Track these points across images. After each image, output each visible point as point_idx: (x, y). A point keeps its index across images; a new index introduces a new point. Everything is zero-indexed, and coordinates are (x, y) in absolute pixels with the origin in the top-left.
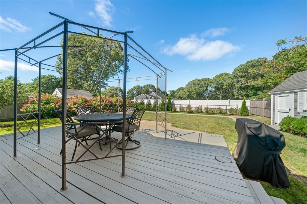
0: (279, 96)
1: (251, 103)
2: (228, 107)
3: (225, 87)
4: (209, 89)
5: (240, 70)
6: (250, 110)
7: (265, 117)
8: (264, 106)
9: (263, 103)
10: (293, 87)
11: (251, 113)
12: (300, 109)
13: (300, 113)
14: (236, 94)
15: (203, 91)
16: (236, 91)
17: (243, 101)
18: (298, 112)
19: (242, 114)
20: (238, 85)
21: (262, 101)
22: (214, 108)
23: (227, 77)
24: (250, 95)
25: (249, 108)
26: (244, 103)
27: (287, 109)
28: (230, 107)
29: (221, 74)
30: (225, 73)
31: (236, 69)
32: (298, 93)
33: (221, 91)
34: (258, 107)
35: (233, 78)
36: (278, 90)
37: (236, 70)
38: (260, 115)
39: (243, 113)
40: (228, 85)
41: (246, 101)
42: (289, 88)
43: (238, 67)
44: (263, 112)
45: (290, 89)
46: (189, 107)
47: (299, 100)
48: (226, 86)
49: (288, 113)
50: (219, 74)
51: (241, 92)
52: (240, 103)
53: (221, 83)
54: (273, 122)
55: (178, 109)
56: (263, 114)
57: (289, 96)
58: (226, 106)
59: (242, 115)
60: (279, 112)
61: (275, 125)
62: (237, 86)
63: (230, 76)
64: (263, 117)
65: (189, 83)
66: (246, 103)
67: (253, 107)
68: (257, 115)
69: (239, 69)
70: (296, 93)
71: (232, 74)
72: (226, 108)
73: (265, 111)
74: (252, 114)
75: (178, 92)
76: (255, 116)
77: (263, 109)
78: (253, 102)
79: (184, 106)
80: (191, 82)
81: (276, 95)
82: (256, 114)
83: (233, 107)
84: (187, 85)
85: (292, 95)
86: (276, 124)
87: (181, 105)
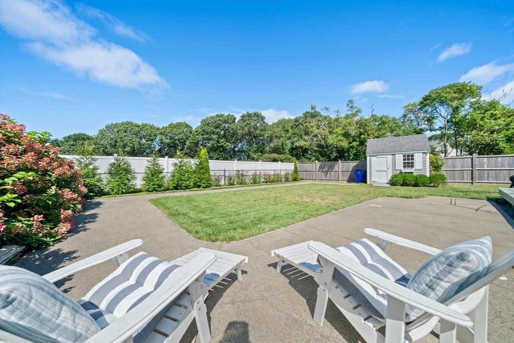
0: (376, 158)
1: (298, 166)
7: (318, 180)
8: (317, 168)
9: (316, 166)
12: (398, 167)
18: (396, 170)
21: (314, 164)
27: (385, 168)
29: (178, 123)
32: (396, 155)
34: (309, 170)
37: (205, 123)
38: (312, 179)
44: (316, 175)
47: (397, 161)
49: (387, 171)
54: (370, 181)
56: (316, 177)
57: (386, 157)
60: (376, 171)
67: (301, 170)
70: (393, 155)
76: (304, 180)
81: (373, 156)
82: (306, 178)
84: (102, 132)
85: (390, 157)
86: (373, 182)
87: (225, 171)
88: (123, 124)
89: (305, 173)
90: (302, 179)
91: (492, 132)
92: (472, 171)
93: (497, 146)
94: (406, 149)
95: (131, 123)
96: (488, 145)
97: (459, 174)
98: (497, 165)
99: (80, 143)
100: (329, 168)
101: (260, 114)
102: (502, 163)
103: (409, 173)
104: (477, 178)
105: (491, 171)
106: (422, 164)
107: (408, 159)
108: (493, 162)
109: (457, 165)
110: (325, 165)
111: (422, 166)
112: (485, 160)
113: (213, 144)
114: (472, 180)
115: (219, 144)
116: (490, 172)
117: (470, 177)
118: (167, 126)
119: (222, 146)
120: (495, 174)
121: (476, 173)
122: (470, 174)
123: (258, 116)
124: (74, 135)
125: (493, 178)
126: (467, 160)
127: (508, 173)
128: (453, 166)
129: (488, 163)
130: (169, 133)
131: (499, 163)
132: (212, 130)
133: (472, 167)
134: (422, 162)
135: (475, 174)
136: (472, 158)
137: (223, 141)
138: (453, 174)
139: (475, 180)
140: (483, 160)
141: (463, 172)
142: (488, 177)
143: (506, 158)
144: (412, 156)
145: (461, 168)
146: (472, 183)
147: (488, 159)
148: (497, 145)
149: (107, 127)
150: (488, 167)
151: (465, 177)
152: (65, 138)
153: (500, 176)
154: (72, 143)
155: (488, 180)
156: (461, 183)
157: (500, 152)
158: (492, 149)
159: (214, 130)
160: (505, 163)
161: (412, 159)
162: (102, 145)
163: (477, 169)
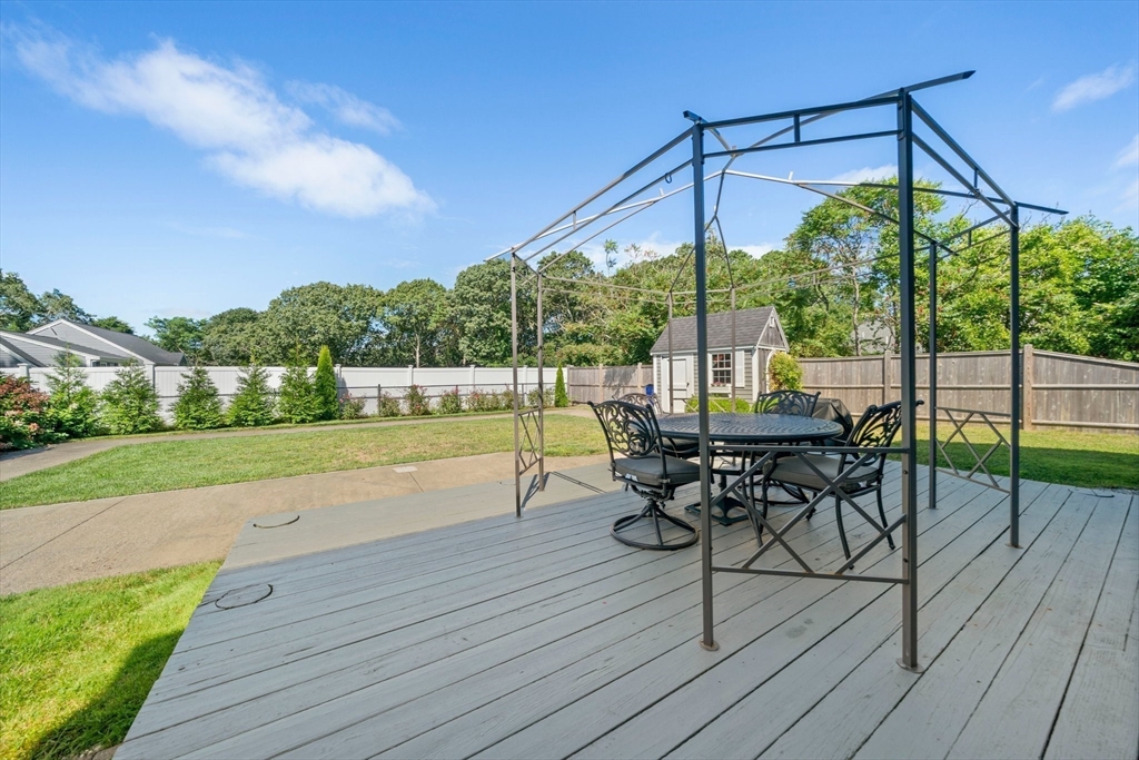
1: (571, 375)
3: (434, 327)
5: (474, 280)
6: (569, 393)
8: (602, 380)
11: (572, 400)
14: (466, 351)
20: (471, 325)
25: (566, 387)
26: (561, 376)
29: (415, 281)
30: (429, 280)
31: (462, 275)
34: (588, 384)
35: (456, 300)
37: (464, 280)
40: (444, 322)
43: (471, 269)
44: (601, 393)
46: (415, 396)
48: (437, 322)
50: (410, 280)
51: (478, 344)
53: (420, 312)
55: (371, 408)
59: (557, 406)
63: (445, 294)
65: (287, 296)
69: (472, 277)
71: (452, 287)
75: (225, 332)
76: (581, 405)
77: (601, 388)
78: (573, 373)
79: (394, 394)
80: (299, 291)
81: (663, 357)
82: (584, 400)
84: (275, 304)
87: (379, 388)
88: (313, 287)
89: (582, 388)
90: (578, 403)
92: (883, 390)
94: (719, 342)
95: (327, 286)
97: (856, 396)
99: (238, 328)
100: (621, 380)
101: (581, 254)
102: (944, 373)
103: (720, 395)
105: (921, 390)
106: (744, 375)
107: (721, 365)
108: (927, 369)
109: (854, 376)
110: (614, 372)
111: (744, 379)
113: (479, 324)
115: (492, 324)
116: (921, 393)
118: (395, 287)
119: (498, 328)
122: (880, 397)
123: (574, 260)
124: (230, 312)
126: (874, 365)
127: (956, 397)
128: (846, 378)
130: (397, 302)
132: (477, 294)
133: (884, 382)
134: (744, 371)
135: (890, 398)
136: (884, 360)
137: (499, 316)
141: (866, 393)
143: (953, 360)
144: (728, 357)
145: (861, 382)
149: (285, 294)
152: (214, 318)
154: (223, 328)
159: (481, 294)
161: (728, 365)
162: (270, 330)
163: (892, 385)
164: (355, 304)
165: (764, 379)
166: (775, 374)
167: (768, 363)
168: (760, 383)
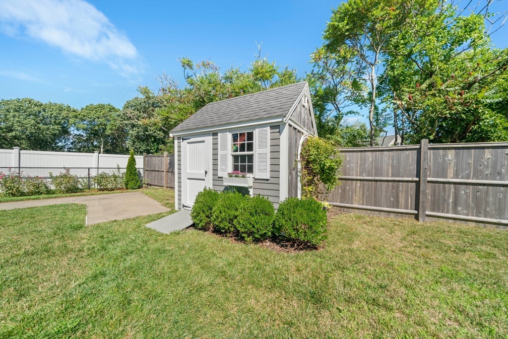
0: (188, 143)
1: (146, 162)
2: (94, 173)
3: (108, 132)
4: (72, 132)
5: (135, 106)
6: (144, 176)
7: (167, 187)
8: (166, 166)
9: (164, 162)
10: (211, 122)
11: (146, 183)
12: (222, 170)
13: (223, 179)
15: (55, 135)
16: (130, 142)
17: (130, 156)
18: (219, 177)
19: (129, 186)
20: (133, 132)
21: (163, 158)
22: (48, 175)
23: (114, 114)
24: (151, 151)
25: (142, 171)
26: (132, 162)
27: (201, 172)
28: (100, 171)
29: (99, 104)
30: (109, 105)
31: (128, 103)
32: (219, 134)
33: (102, 139)
34: (157, 169)
35: (123, 117)
36: (187, 128)
38: (160, 185)
39: (131, 185)
40: (116, 130)
41: (135, 156)
42: (204, 123)
43: (133, 100)
44: (165, 178)
45: (205, 125)
47: (220, 152)
48: (111, 129)
49: (204, 180)
50: (95, 104)
51: (137, 145)
52: (122, 161)
53: (101, 124)
54: (179, 204)
56: (164, 182)
57: (203, 142)
58: (89, 169)
59: (127, 189)
60: (188, 179)
61: (182, 209)
62: (132, 134)
63: (118, 113)
64: (164, 188)
66: (135, 161)
67: (149, 169)
68: (155, 186)
69: (134, 104)
70: (215, 134)
71: (121, 109)
72: (89, 174)
73: (167, 176)
74: (148, 184)
76: (152, 187)
77: (164, 173)
78: (148, 160)
81: (183, 139)
82: (154, 183)
83: (107, 171)
85: (209, 139)
86: (184, 206)
89: (153, 174)
90: (151, 185)
91: (469, 86)
92: (418, 184)
93: (474, 124)
96: (456, 120)
97: (387, 190)
98: (481, 171)
102: (494, 167)
104: (428, 205)
105: (463, 187)
106: (269, 161)
108: (471, 161)
109: (385, 168)
111: (269, 168)
112: (451, 155)
114: (417, 208)
116: (462, 190)
117: (411, 201)
120: (476, 198)
121: (427, 191)
122: (413, 192)
125: (467, 206)
126: (408, 156)
128: (376, 169)
129: (457, 164)
131: (487, 167)
133: (418, 175)
135: (425, 194)
136: (419, 150)
138: (375, 189)
139: (424, 211)
140: (445, 156)
141: (398, 187)
142: (456, 203)
145: (393, 176)
146: (417, 217)
147: (457, 155)
148: (478, 119)
150: (456, 175)
151: (402, 200)
153: (487, 203)
155: (456, 212)
156: (392, 215)
157: (483, 137)
158: (464, 133)
160: (502, 166)
163: (429, 179)
164: (52, 114)
165: (296, 168)
166: (308, 162)
167: (300, 148)
168: (290, 173)
